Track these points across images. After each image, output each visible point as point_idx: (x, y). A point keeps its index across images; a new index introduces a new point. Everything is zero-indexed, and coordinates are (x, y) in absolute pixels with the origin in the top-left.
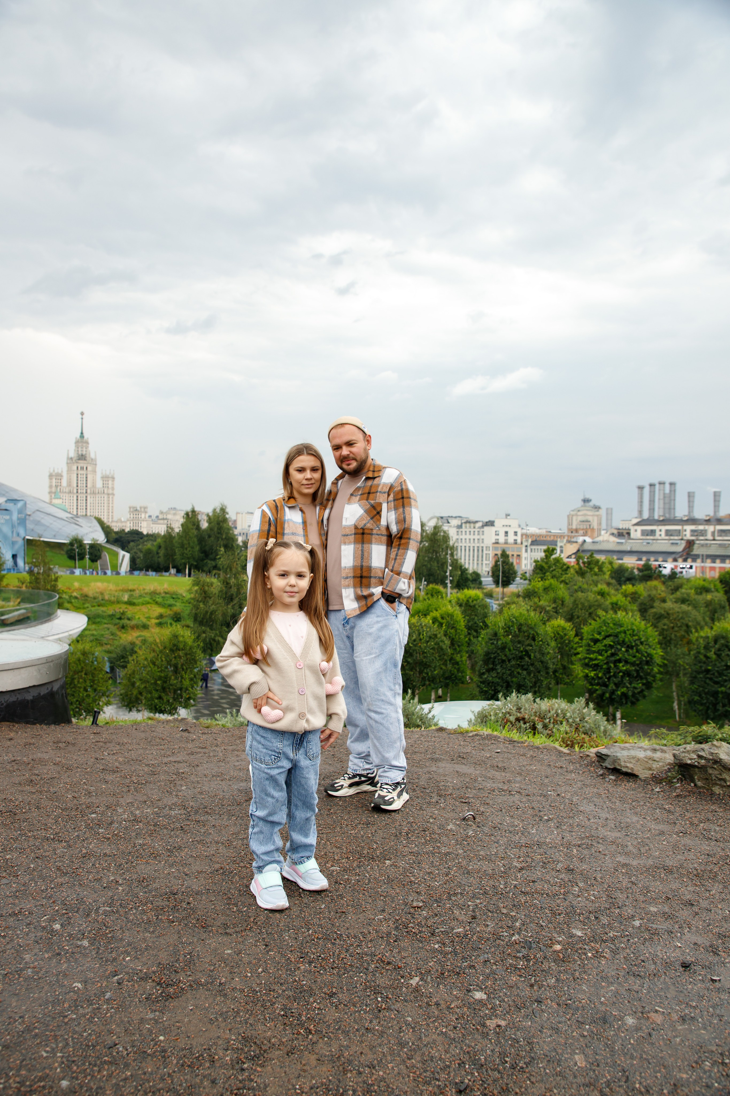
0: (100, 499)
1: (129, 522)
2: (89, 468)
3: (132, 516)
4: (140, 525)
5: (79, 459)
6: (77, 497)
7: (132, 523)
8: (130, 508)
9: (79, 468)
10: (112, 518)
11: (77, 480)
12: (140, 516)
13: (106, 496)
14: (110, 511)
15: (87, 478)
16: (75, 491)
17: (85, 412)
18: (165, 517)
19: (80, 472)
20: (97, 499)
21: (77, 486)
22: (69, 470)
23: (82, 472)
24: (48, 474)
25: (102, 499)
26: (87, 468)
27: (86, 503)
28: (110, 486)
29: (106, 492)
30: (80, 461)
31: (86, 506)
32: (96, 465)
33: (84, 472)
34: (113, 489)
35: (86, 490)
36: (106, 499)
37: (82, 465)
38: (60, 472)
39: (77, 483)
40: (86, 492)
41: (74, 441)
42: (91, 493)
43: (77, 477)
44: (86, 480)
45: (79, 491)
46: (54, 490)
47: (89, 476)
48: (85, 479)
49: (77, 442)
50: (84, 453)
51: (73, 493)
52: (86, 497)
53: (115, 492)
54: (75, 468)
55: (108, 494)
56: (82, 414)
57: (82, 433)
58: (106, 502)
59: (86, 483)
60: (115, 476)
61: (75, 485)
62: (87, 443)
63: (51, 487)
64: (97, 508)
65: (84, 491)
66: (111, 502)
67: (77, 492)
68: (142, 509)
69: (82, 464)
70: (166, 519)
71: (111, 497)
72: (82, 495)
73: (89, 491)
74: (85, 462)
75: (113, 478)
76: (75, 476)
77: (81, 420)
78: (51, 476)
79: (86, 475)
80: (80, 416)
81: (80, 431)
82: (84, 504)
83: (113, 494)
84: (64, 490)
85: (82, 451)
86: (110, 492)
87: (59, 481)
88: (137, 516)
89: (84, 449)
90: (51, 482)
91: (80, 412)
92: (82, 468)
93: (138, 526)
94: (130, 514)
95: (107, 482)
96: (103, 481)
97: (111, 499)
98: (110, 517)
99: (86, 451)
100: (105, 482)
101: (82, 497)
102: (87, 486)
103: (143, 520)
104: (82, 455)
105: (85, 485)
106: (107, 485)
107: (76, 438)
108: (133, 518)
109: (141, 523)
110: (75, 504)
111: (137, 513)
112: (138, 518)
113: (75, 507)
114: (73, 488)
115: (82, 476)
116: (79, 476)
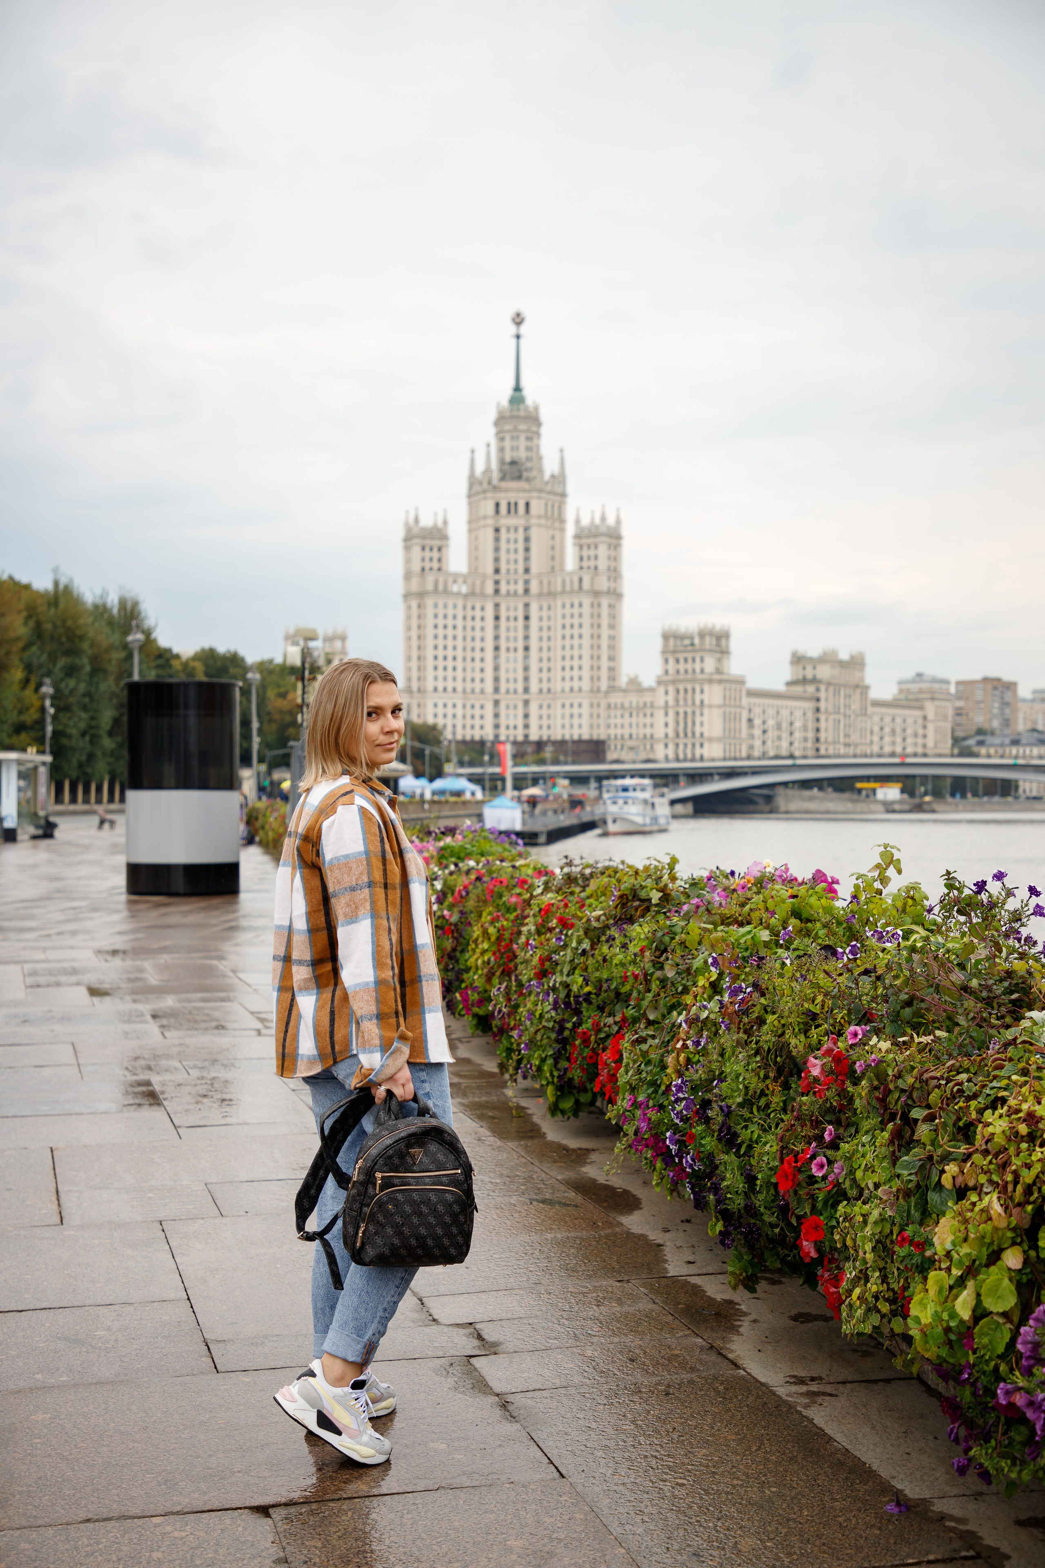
0: (568, 611)
1: (661, 690)
2: (539, 508)
3: (672, 667)
5: (506, 477)
6: (497, 605)
7: (671, 689)
8: (666, 637)
9: (503, 509)
10: (612, 678)
11: (497, 549)
12: (698, 666)
13: (587, 601)
14: (604, 652)
15: (527, 540)
16: (490, 588)
17: (526, 314)
18: (809, 674)
19: (506, 521)
20: (560, 611)
21: (497, 571)
22: (473, 522)
23: (512, 521)
24: (401, 533)
25: (576, 610)
26: (527, 505)
27: (527, 628)
28: (602, 564)
29: (586, 585)
30: (504, 484)
31: (526, 637)
32: (563, 495)
33: (518, 520)
34: (614, 573)
35: (527, 582)
36: (586, 610)
37: (512, 497)
38: (440, 524)
39: (497, 560)
40: (527, 591)
41: (493, 415)
42: (540, 595)
43: (497, 539)
44: (527, 549)
45: (503, 588)
46: (415, 587)
47: (534, 533)
48: (521, 546)
49: (500, 420)
50: (522, 454)
51: (483, 595)
52: (527, 605)
54: (490, 509)
55: (596, 594)
56: (518, 320)
57: (518, 389)
58: (586, 621)
59: (527, 559)
60: (625, 531)
61: (489, 569)
62: (534, 421)
63: (408, 576)
64: (559, 642)
65: (520, 588)
66: (605, 621)
67: (497, 591)
68: (709, 642)
69: (514, 492)
70: (814, 680)
71: (606, 602)
72: (512, 602)
73: (534, 587)
74: (521, 484)
75: (615, 539)
76: (490, 533)
77: (513, 343)
78: (408, 539)
79: (526, 529)
80: (513, 329)
81: (512, 383)
82: (520, 634)
83: (615, 594)
84: (455, 588)
85: (516, 449)
86: (603, 584)
87: (435, 555)
88: (689, 666)
89: (524, 443)
90: (408, 561)
91: (511, 313)
92: (512, 508)
93: (694, 703)
94: (666, 661)
95: (592, 552)
96: (581, 547)
97: (605, 611)
98: (604, 674)
99: (529, 449)
100: (585, 553)
101: (512, 608)
102: (527, 570)
103: (710, 681)
104: (513, 463)
105: (521, 567)
106: (592, 563)
107: (498, 404)
108: (678, 672)
109: (702, 691)
110: (490, 633)
111: (689, 656)
112: (694, 671)
113: (489, 644)
114: (484, 577)
115: (512, 536)
116: (503, 534)
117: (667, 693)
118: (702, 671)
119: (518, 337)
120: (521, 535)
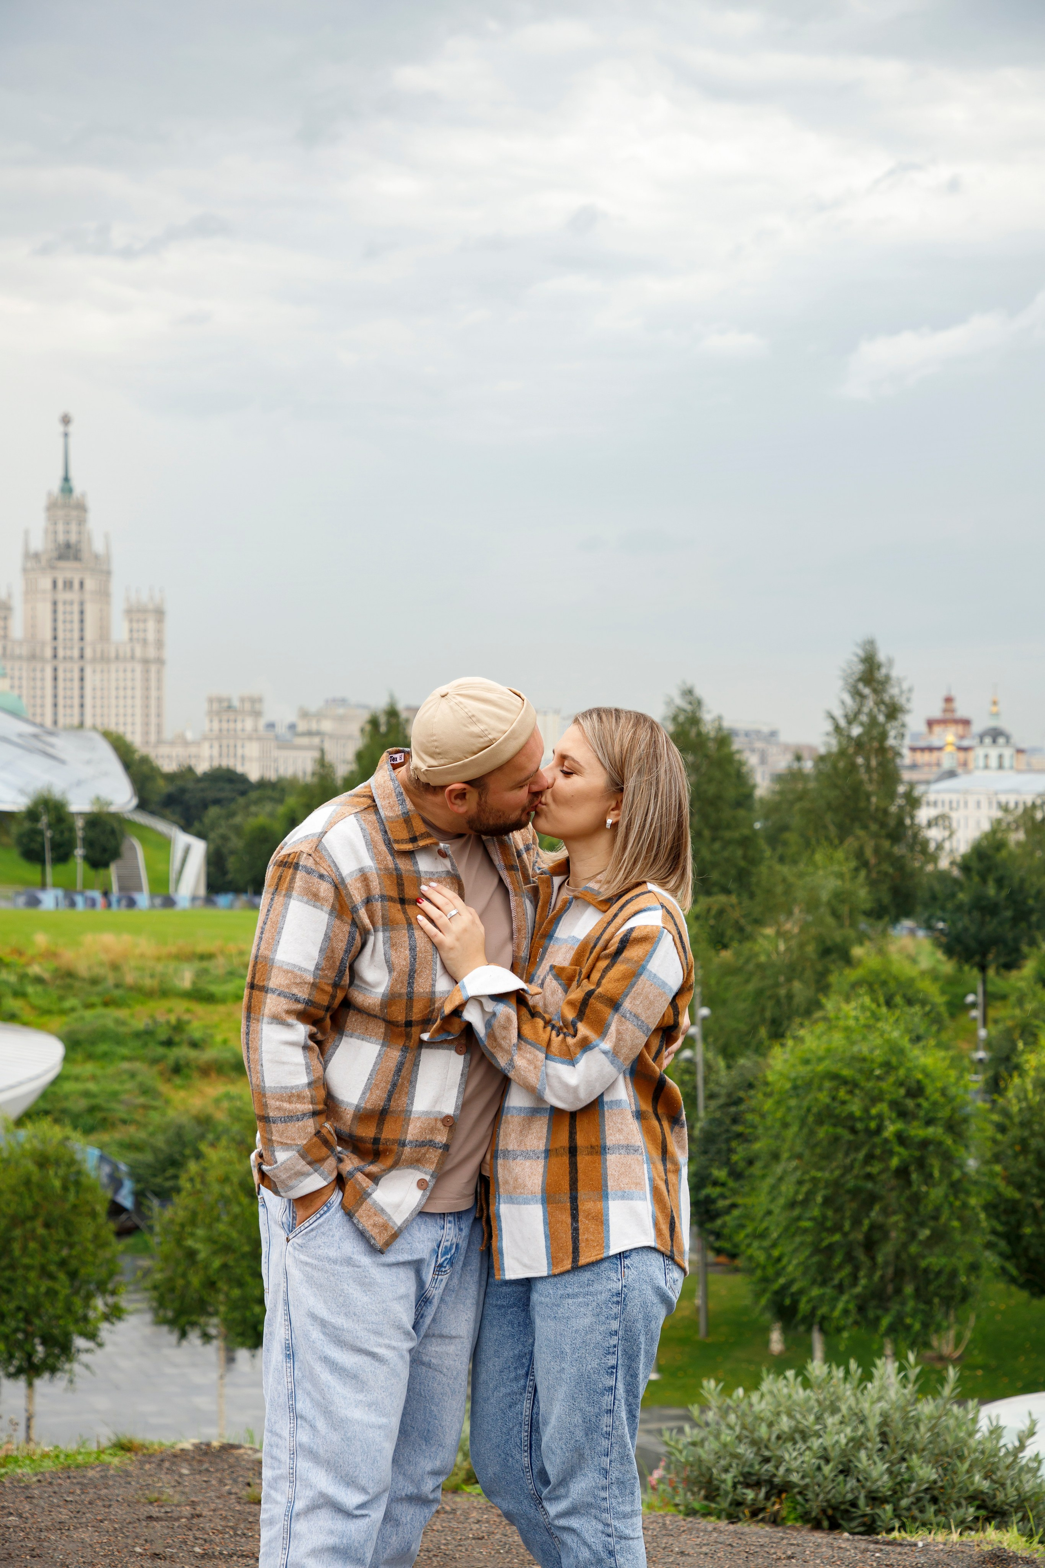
0: (121, 675)
1: (206, 746)
2: (89, 584)
3: (216, 725)
4: (240, 752)
5: (61, 557)
6: (55, 670)
7: (215, 747)
8: (211, 701)
9: (60, 584)
10: (159, 732)
11: (55, 620)
12: (239, 725)
13: (138, 668)
14: (153, 711)
15: (82, 612)
16: (48, 653)
17: (74, 415)
18: (314, 726)
19: (62, 596)
20: (113, 675)
21: (55, 638)
22: (30, 591)
23: (68, 596)
25: (129, 675)
26: (82, 584)
27: (82, 688)
28: (151, 636)
29: (139, 654)
30: (62, 564)
31: (82, 697)
32: (108, 573)
33: (73, 596)
34: (160, 644)
35: (82, 649)
36: (138, 674)
37: (68, 575)
39: (55, 629)
40: (82, 657)
41: (43, 502)
42: (94, 660)
43: (55, 612)
44: (82, 621)
45: (61, 653)
47: (89, 609)
48: (76, 617)
49: (52, 507)
50: (73, 538)
51: (43, 659)
52: (82, 670)
53: (168, 654)
54: (48, 585)
55: (146, 661)
56: (66, 420)
57: (66, 479)
58: (138, 684)
59: (82, 630)
60: (167, 607)
61: (48, 635)
62: (82, 508)
64: (113, 702)
65: (76, 653)
66: (153, 684)
67: (55, 656)
68: (247, 706)
69: (68, 571)
70: (318, 733)
71: (153, 668)
72: (69, 665)
73: (88, 653)
74: (77, 565)
75: (160, 614)
76: (48, 607)
77: (61, 440)
79: (82, 604)
80: (60, 428)
81: (60, 473)
82: (76, 693)
83: (160, 661)
84: (17, 651)
85: (68, 532)
86: (152, 653)
87: (2, 623)
88: (232, 725)
89: (74, 527)
92: (68, 585)
93: (235, 755)
94: (211, 721)
95: (141, 626)
96: (131, 621)
97: (153, 675)
98: (153, 729)
99: (80, 533)
100: (135, 626)
101: (69, 671)
102: (82, 639)
103: (250, 738)
104: (68, 546)
105: (76, 635)
106: (141, 635)
107: (49, 494)
108: (220, 730)
109: (243, 747)
110: (49, 692)
111: (232, 717)
112: (235, 730)
113: (49, 701)
114: (43, 644)
115: (68, 608)
116: (60, 608)
117: (211, 747)
118: (243, 730)
119: (66, 435)
120: (76, 608)
